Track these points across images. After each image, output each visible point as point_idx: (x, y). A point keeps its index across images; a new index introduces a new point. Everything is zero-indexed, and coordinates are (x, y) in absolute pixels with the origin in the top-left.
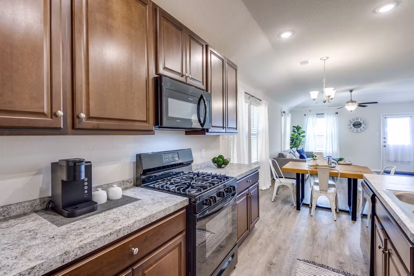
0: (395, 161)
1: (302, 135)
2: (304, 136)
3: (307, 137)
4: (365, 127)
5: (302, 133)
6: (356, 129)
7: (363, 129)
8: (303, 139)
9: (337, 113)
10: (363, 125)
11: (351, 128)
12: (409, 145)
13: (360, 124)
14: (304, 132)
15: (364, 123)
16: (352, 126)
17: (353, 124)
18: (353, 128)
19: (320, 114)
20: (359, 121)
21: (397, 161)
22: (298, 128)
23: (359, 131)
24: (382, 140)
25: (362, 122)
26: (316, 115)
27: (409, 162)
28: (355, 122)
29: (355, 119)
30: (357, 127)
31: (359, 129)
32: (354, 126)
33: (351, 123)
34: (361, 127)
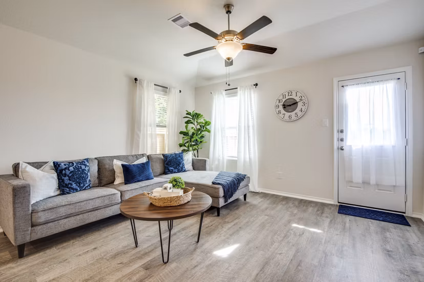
0: (364, 183)
4: (303, 108)
6: (287, 114)
7: (300, 114)
9: (256, 85)
10: (300, 105)
11: (280, 112)
12: (394, 147)
13: (296, 103)
15: (301, 100)
16: (281, 108)
17: (283, 105)
18: (283, 111)
20: (293, 97)
21: (369, 183)
23: (294, 117)
24: (336, 136)
25: (297, 99)
26: (224, 92)
27: (394, 186)
28: (286, 99)
29: (287, 95)
30: (290, 110)
31: (293, 114)
32: (285, 107)
33: (279, 102)
34: (297, 110)
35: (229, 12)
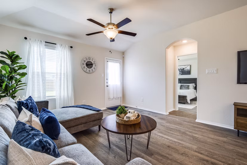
2: (24, 75)
3: (30, 75)
4: (95, 67)
5: (19, 69)
6: (88, 69)
7: (94, 70)
8: (23, 79)
9: (71, 47)
10: (94, 65)
11: (84, 67)
13: (92, 64)
14: (24, 67)
16: (85, 65)
17: (86, 64)
18: (86, 67)
19: (50, 44)
20: (91, 61)
23: (91, 71)
25: (93, 62)
28: (87, 61)
29: (88, 59)
30: (89, 67)
31: (91, 69)
32: (87, 65)
33: (84, 62)
34: (93, 68)
35: (111, 13)
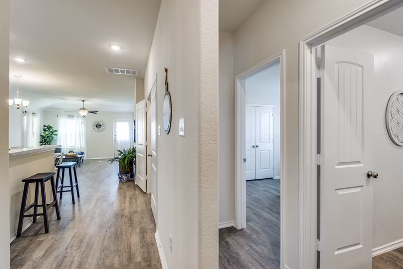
1: (55, 133)
2: (55, 135)
3: (59, 135)
4: (104, 127)
6: (98, 129)
7: (102, 129)
8: (55, 137)
9: (84, 116)
10: (102, 126)
13: (100, 125)
14: (56, 131)
15: (103, 124)
16: (95, 127)
18: (96, 128)
19: (71, 116)
20: (100, 123)
22: (49, 128)
23: (100, 130)
24: (114, 137)
26: (67, 117)
29: (97, 122)
32: (97, 126)
33: (94, 124)
